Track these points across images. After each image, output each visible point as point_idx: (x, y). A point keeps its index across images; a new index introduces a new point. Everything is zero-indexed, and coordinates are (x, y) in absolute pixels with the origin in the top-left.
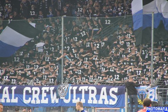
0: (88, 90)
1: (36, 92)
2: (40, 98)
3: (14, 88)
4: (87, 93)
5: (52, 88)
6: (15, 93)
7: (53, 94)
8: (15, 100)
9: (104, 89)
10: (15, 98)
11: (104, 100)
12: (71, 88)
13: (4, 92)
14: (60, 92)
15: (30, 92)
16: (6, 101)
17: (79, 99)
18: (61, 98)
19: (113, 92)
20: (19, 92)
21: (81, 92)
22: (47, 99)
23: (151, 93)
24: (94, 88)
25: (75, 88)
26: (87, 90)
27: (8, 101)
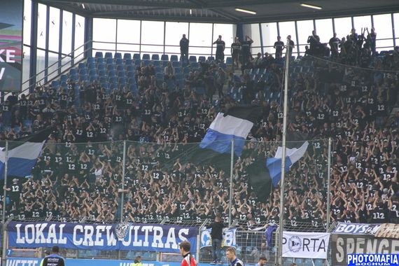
0: (153, 231)
1: (89, 232)
2: (94, 239)
3: (62, 226)
4: (151, 234)
5: (109, 228)
6: (63, 232)
7: (110, 234)
8: (63, 241)
9: (172, 230)
10: (63, 238)
11: (171, 243)
12: (131, 227)
13: (50, 231)
14: (119, 232)
15: (82, 231)
16: (52, 241)
17: (141, 241)
18: (119, 239)
19: (183, 234)
20: (68, 231)
21: (144, 233)
22: (102, 240)
23: (228, 236)
24: (160, 229)
25: (137, 228)
26: (151, 231)
27: (55, 241)
